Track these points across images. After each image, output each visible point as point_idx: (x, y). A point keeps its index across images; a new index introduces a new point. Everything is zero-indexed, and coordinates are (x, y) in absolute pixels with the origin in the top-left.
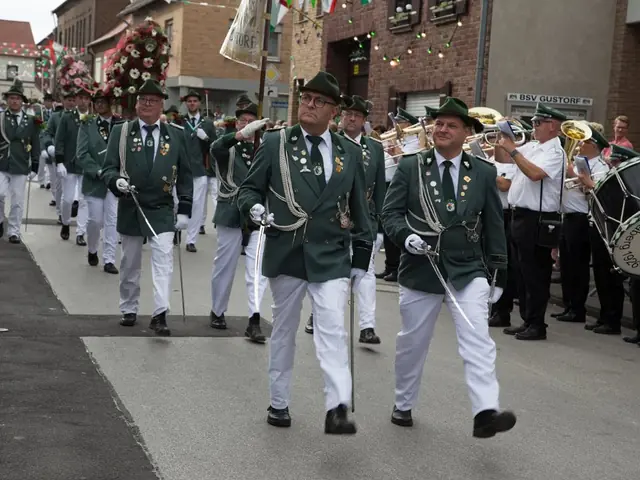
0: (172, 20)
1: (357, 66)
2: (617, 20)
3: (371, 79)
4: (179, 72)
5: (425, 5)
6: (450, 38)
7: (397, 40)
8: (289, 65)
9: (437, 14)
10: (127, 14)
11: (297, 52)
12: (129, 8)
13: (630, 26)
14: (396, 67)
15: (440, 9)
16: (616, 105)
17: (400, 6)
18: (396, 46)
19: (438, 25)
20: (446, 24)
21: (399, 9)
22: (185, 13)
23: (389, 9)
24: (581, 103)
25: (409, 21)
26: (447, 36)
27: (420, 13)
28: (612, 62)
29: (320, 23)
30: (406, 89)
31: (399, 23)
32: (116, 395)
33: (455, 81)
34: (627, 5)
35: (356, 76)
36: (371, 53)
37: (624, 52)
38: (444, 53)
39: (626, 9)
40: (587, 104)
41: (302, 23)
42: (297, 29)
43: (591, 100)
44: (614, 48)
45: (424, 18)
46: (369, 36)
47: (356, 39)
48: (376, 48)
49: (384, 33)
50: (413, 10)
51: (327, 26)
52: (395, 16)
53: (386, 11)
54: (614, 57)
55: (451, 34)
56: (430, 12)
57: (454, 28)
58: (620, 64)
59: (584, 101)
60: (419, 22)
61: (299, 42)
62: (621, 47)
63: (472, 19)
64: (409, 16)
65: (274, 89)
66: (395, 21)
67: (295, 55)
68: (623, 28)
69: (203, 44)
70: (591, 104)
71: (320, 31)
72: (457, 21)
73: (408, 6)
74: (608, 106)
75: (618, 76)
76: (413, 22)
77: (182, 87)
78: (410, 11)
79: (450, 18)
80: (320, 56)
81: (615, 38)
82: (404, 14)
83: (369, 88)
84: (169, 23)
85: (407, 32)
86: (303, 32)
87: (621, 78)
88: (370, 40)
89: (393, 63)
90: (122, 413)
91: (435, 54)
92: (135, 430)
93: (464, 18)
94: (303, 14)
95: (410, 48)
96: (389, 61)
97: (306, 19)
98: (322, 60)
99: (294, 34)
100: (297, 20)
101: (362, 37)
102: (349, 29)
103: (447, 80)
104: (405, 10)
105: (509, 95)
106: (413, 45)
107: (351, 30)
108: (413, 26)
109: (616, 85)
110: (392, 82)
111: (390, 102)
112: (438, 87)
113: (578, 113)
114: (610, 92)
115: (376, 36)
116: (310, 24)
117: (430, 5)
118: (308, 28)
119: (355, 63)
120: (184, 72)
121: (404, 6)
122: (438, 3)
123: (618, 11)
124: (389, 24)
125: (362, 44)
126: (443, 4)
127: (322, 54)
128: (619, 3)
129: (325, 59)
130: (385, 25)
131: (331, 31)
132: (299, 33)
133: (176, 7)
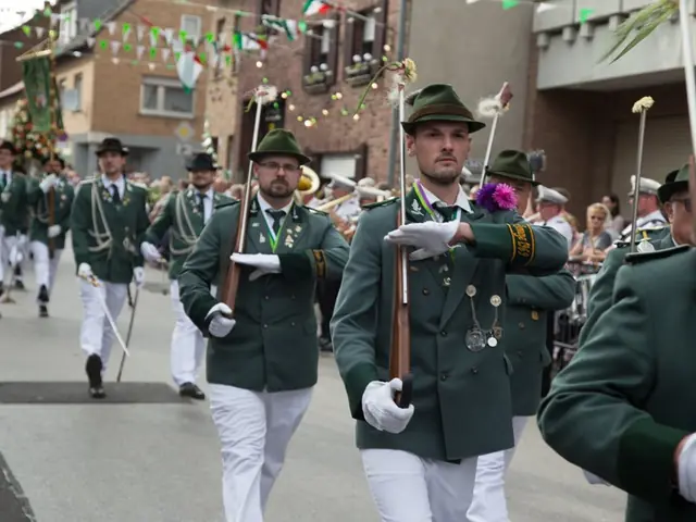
0: (81, 74)
1: (271, 125)
2: (528, 85)
4: (88, 127)
5: (340, 66)
7: (314, 100)
8: (203, 123)
9: (353, 75)
11: (211, 109)
13: (541, 92)
14: (311, 128)
15: (355, 70)
17: (315, 65)
18: (311, 105)
19: (354, 86)
20: (362, 85)
21: (314, 69)
23: (303, 68)
25: (324, 81)
27: (335, 74)
28: (524, 127)
29: (235, 80)
30: (321, 150)
31: (318, 82)
32: (5, 466)
33: (371, 142)
34: (537, 72)
36: (287, 112)
37: (536, 117)
38: (360, 114)
39: (535, 75)
41: (217, 80)
42: (212, 87)
44: (526, 113)
45: (340, 78)
46: (285, 95)
48: (292, 107)
49: (299, 92)
50: (328, 70)
51: (242, 85)
52: (310, 75)
53: (301, 71)
54: (526, 122)
56: (344, 73)
57: (368, 89)
58: (532, 129)
60: (335, 83)
61: (213, 100)
62: (532, 111)
64: (324, 76)
65: (187, 146)
66: (311, 80)
67: (209, 113)
68: (534, 96)
71: (235, 88)
72: (371, 83)
73: (323, 66)
75: (530, 141)
76: (328, 82)
77: (92, 143)
78: (324, 70)
79: (364, 79)
80: (235, 114)
81: (527, 104)
82: (319, 74)
84: (78, 78)
85: (322, 92)
86: (217, 89)
88: (285, 99)
89: (308, 123)
90: (11, 484)
91: (350, 115)
92: (25, 502)
93: (379, 80)
94: (217, 72)
95: (325, 108)
96: (304, 120)
97: (220, 76)
98: (237, 119)
99: (208, 91)
100: (212, 76)
103: (362, 140)
104: (320, 70)
106: (329, 105)
108: (328, 86)
110: (307, 143)
112: (354, 147)
115: (290, 96)
116: (225, 82)
117: (345, 65)
118: (223, 85)
119: (270, 122)
120: (94, 128)
121: (318, 66)
122: (353, 64)
123: (529, 77)
124: (304, 84)
125: (278, 102)
126: (358, 65)
127: (238, 112)
128: (529, 69)
129: (241, 117)
130: (300, 84)
131: (246, 89)
132: (214, 90)
133: (86, 61)
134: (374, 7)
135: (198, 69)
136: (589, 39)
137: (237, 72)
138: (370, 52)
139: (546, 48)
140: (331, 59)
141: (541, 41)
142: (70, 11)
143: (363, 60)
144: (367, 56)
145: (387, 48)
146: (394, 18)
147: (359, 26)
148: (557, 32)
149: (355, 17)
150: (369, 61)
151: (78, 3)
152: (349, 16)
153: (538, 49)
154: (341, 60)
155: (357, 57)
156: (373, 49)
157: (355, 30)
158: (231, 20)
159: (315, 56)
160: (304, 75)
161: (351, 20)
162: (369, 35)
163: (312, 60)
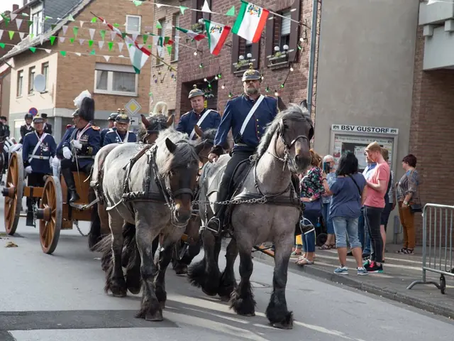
0: (48, 62)
2: (416, 67)
4: (53, 105)
5: (263, 55)
6: (283, 80)
8: (148, 100)
9: (274, 62)
10: (9, 58)
11: (154, 90)
12: (10, 53)
13: (426, 72)
15: (275, 58)
17: (241, 54)
19: (274, 70)
20: (281, 69)
21: (241, 57)
22: (59, 57)
23: (232, 57)
24: (389, 132)
26: (281, 79)
27: (259, 61)
28: (413, 100)
29: (175, 67)
31: (244, 68)
34: (423, 56)
36: (218, 91)
37: (423, 92)
38: (280, 92)
39: (422, 59)
40: (394, 133)
41: (159, 66)
42: (155, 72)
43: (397, 130)
44: (414, 89)
45: (262, 63)
46: (216, 78)
47: (205, 80)
48: (223, 87)
49: (228, 75)
50: (253, 58)
51: (181, 70)
52: (238, 62)
53: (230, 58)
54: (414, 96)
55: (284, 77)
56: (267, 60)
57: (287, 72)
58: (419, 102)
59: (392, 131)
60: (258, 67)
61: (156, 81)
62: (419, 87)
63: (301, 66)
65: (136, 119)
66: (238, 67)
67: (153, 92)
68: (421, 73)
69: (74, 83)
70: (397, 133)
71: (175, 73)
72: (289, 67)
73: (249, 55)
74: (411, 135)
75: (418, 111)
77: (56, 117)
78: (250, 58)
79: (284, 64)
80: (174, 92)
81: (414, 82)
82: (245, 61)
84: (45, 66)
86: (159, 74)
87: (420, 113)
88: (217, 81)
91: (272, 93)
93: (295, 65)
94: (159, 59)
97: (162, 63)
98: (177, 97)
99: (152, 75)
100: (155, 64)
101: (211, 79)
104: (246, 58)
105: (333, 125)
107: (201, 73)
109: (417, 118)
113: (387, 140)
114: (412, 124)
115: (221, 78)
116: (166, 67)
117: (267, 55)
118: (164, 70)
120: (58, 105)
121: (245, 55)
122: (274, 53)
123: (416, 60)
124: (233, 68)
125: (211, 84)
126: (277, 54)
127: (177, 92)
128: (417, 54)
129: (180, 95)
130: (230, 69)
131: (184, 74)
132: (157, 74)
133: (52, 53)
134: (290, 8)
135: (145, 57)
138: (287, 44)
139: (430, 37)
140: (255, 49)
141: (426, 31)
142: (38, 13)
143: (282, 50)
144: (285, 47)
145: (301, 40)
146: (308, 17)
147: (278, 23)
148: (440, 24)
149: (275, 16)
150: (286, 50)
151: (44, 7)
152: (270, 15)
153: (423, 38)
154: (263, 51)
155: (277, 48)
156: (291, 41)
157: (274, 26)
158: (169, 18)
159: (242, 47)
160: (232, 63)
161: (271, 18)
162: (287, 30)
163: (239, 50)
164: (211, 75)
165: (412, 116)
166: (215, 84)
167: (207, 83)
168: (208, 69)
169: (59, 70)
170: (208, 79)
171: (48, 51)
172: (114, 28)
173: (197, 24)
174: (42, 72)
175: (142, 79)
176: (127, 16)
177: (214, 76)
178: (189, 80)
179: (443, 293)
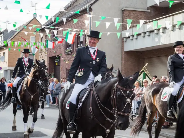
1: (57, 63)
2: (122, 51)
3: (61, 66)
4: (7, 66)
5: (74, 48)
7: (67, 56)
13: (125, 52)
14: (68, 63)
16: (123, 71)
18: (67, 58)
21: (68, 49)
22: (9, 50)
24: (115, 71)
25: (70, 51)
27: (73, 50)
29: (47, 52)
31: (69, 52)
35: (57, 66)
36: (61, 60)
37: (124, 58)
39: (124, 48)
42: (40, 54)
43: (117, 70)
44: (122, 57)
46: (60, 55)
47: (56, 56)
48: (62, 58)
49: (64, 54)
50: (71, 49)
51: (48, 53)
54: (122, 60)
58: (123, 61)
60: (73, 52)
61: (41, 57)
64: (70, 50)
66: (67, 51)
68: (124, 52)
71: (46, 54)
73: (70, 48)
76: (71, 52)
77: (8, 70)
81: (122, 55)
83: (61, 68)
84: (4, 53)
85: (70, 54)
87: (124, 65)
89: (67, 62)
95: (71, 58)
96: (65, 61)
97: (42, 51)
98: (48, 62)
100: (40, 51)
101: (58, 56)
102: (54, 54)
108: (72, 53)
109: (123, 67)
110: (67, 67)
111: (66, 72)
115: (61, 56)
117: (76, 47)
118: (43, 53)
119: (56, 62)
120: (9, 66)
121: (69, 48)
122: (78, 47)
123: (122, 48)
124: (65, 52)
125: (58, 57)
127: (47, 60)
128: (122, 47)
129: (48, 61)
130: (64, 52)
131: (49, 54)
132: (41, 55)
133: (6, 49)
135: (37, 50)
136: (137, 39)
137: (47, 50)
138: (82, 44)
139: (126, 41)
140: (72, 46)
141: (125, 39)
142: (1, 36)
143: (80, 46)
144: (81, 45)
145: (86, 43)
147: (79, 37)
148: (128, 37)
150: (82, 46)
151: (3, 35)
152: (76, 35)
153: (124, 42)
154: (74, 46)
155: (79, 46)
156: (83, 43)
157: (78, 38)
158: (44, 37)
159: (68, 45)
160: (65, 50)
161: (77, 36)
162: (81, 40)
163: (67, 46)
164: (58, 54)
165: (122, 66)
166: (60, 57)
167: (57, 57)
168: (57, 53)
169: (9, 55)
170: (57, 56)
171: (5, 48)
172: (26, 40)
173: (53, 39)
174: (3, 56)
175: (36, 56)
176: (31, 37)
177: (59, 55)
178: (51, 56)
179: (132, 121)
